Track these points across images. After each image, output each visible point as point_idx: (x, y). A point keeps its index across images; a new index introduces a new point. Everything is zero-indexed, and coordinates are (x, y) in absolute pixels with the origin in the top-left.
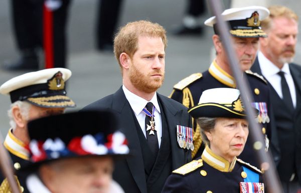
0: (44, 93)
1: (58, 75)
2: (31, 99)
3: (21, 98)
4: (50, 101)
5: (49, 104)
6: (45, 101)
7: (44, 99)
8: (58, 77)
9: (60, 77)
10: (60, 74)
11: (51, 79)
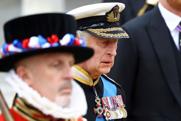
0: (102, 24)
1: (116, 9)
2: (90, 30)
3: (81, 28)
4: (107, 32)
5: (107, 35)
6: (103, 32)
7: (102, 30)
8: (116, 10)
9: (117, 10)
10: (117, 8)
11: (110, 12)
